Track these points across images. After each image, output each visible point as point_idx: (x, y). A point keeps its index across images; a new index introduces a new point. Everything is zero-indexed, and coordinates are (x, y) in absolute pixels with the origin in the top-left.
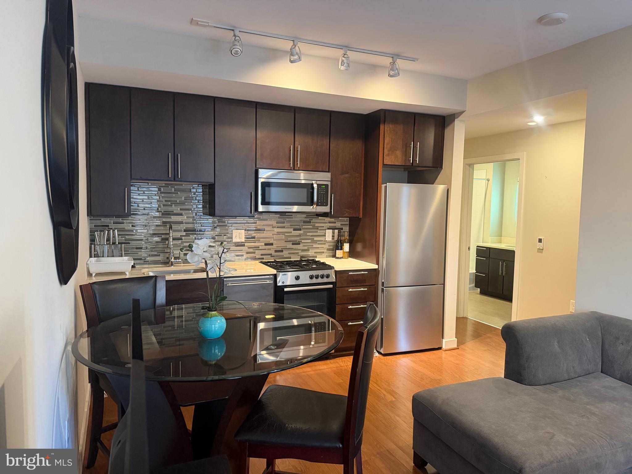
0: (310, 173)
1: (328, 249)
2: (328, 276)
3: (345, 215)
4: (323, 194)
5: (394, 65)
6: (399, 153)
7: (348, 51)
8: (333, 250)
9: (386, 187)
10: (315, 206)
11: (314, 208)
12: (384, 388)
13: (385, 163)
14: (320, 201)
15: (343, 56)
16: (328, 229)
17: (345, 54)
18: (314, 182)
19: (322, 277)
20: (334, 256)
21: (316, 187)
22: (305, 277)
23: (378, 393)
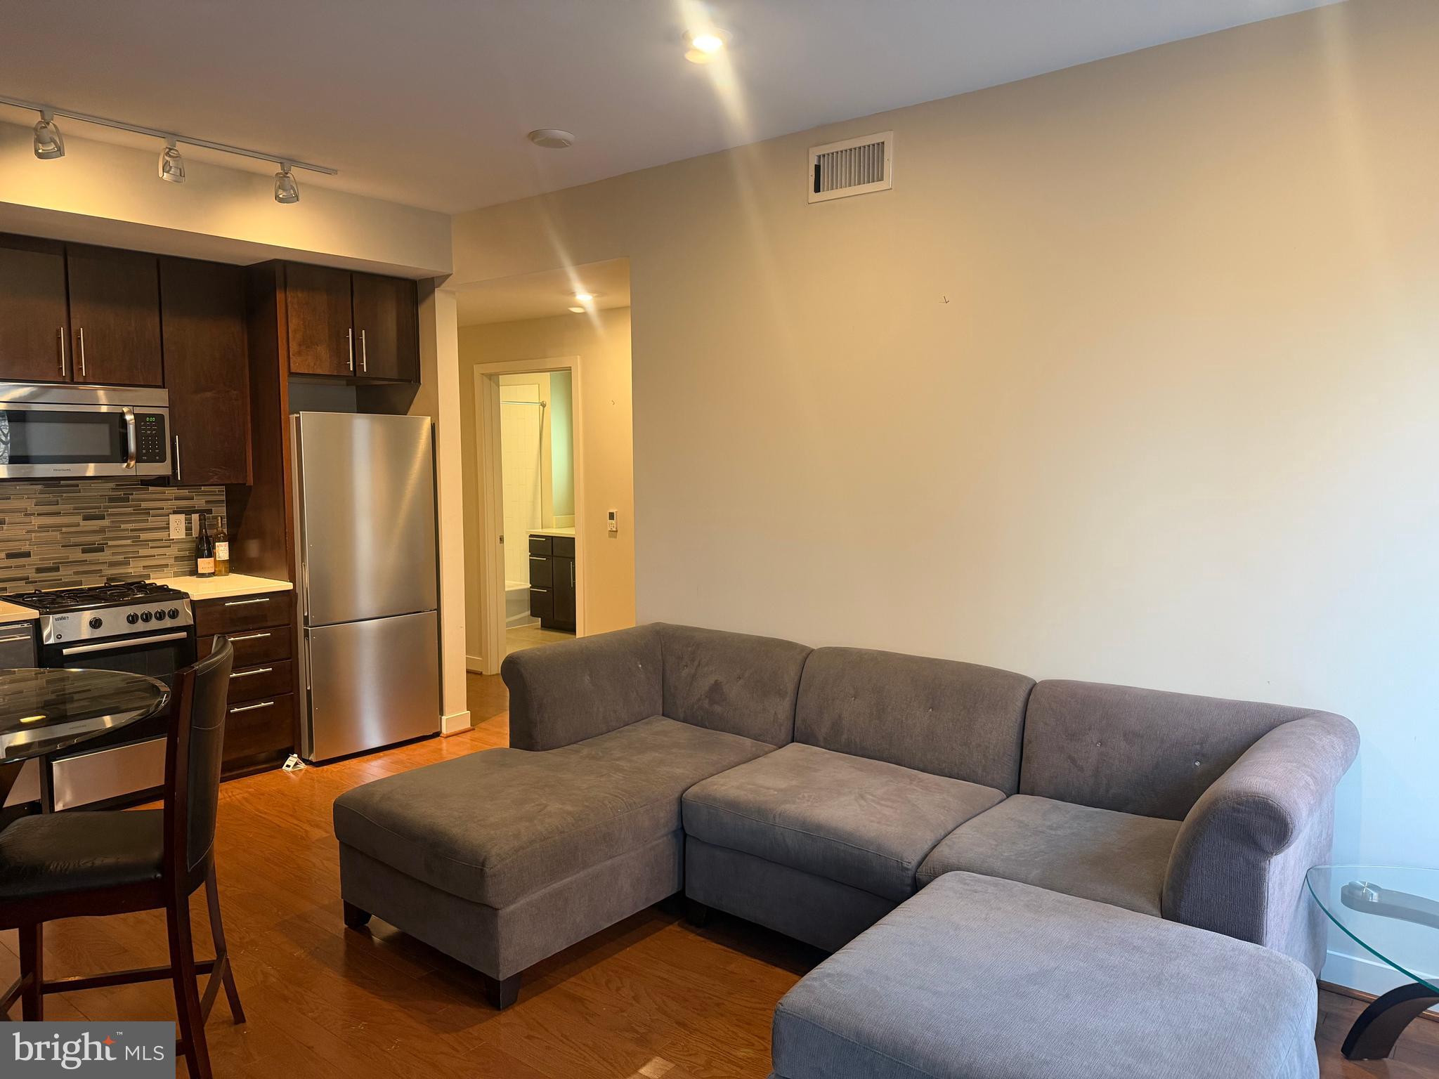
0: (114, 390)
1: (177, 558)
2: (174, 614)
3: (212, 480)
4: (151, 435)
5: (286, 179)
6: (322, 351)
7: (177, 142)
8: (189, 558)
9: (298, 419)
10: (133, 463)
11: (131, 466)
12: (308, 821)
13: (293, 371)
14: (144, 451)
15: (167, 154)
16: (175, 512)
17: (170, 149)
18: (125, 410)
19: (160, 616)
20: (194, 572)
21: (131, 420)
22: (115, 620)
23: (294, 831)
